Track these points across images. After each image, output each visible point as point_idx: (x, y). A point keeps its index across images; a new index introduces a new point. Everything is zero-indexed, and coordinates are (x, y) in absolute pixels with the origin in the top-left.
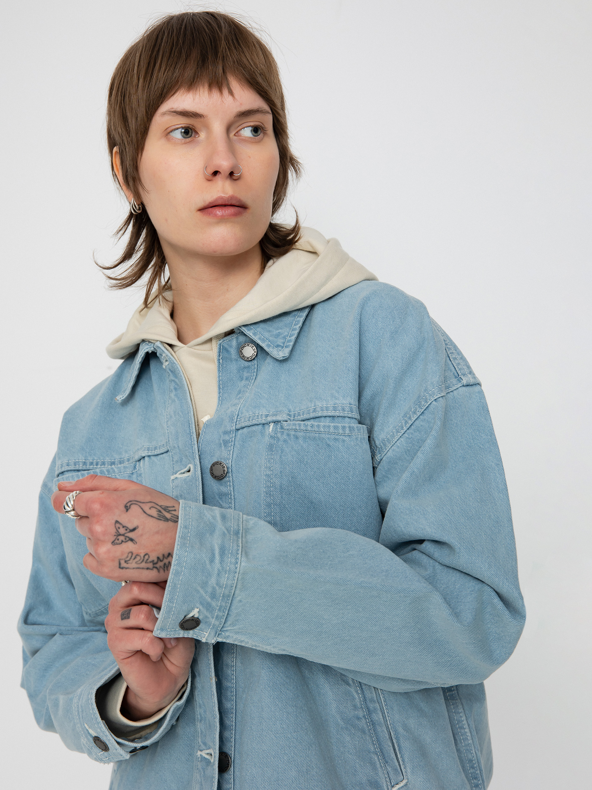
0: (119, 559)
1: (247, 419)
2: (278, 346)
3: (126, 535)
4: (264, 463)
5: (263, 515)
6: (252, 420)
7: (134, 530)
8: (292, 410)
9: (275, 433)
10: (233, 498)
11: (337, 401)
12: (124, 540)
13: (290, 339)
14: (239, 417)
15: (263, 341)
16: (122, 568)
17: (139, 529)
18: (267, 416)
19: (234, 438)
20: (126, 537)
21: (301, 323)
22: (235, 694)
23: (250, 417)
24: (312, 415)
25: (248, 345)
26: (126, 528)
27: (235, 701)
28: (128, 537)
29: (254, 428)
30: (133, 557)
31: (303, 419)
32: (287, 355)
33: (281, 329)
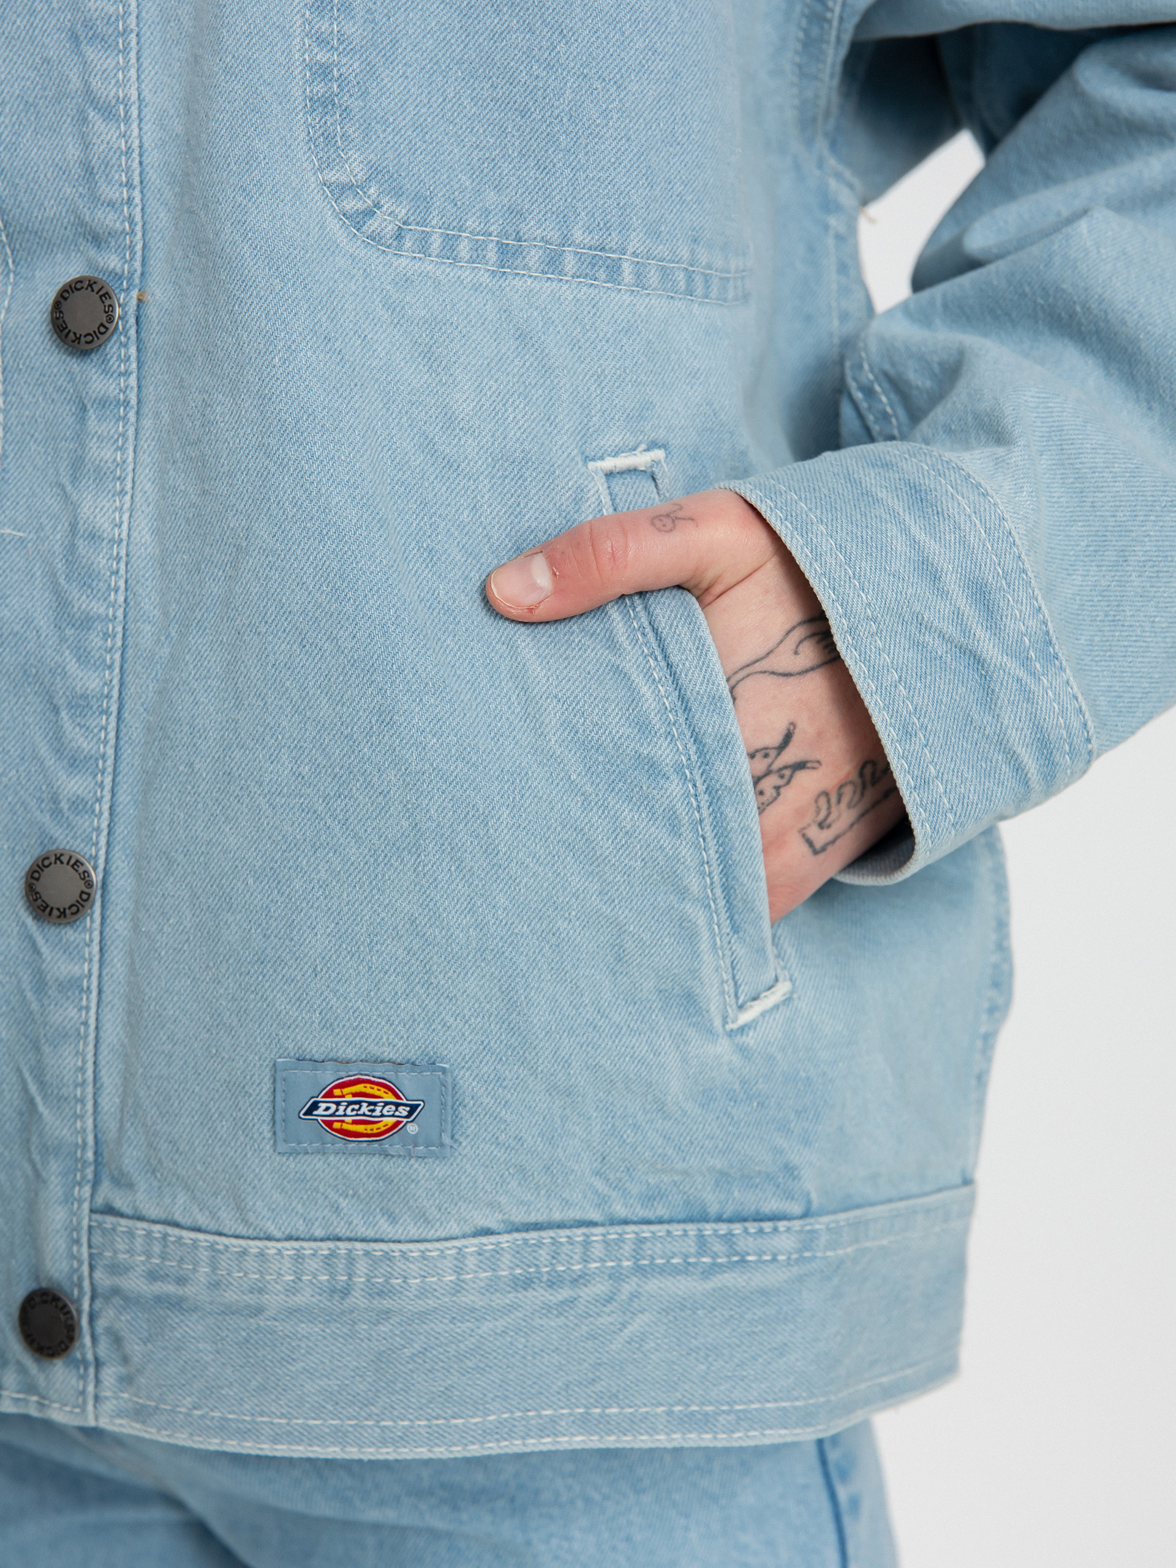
0: (800, 832)
3: (775, 766)
7: (788, 738)
12: (780, 782)
16: (824, 849)
17: (800, 726)
20: (781, 769)
22: (120, 644)
26: (763, 752)
27: (118, 670)
28: (786, 767)
30: (834, 800)
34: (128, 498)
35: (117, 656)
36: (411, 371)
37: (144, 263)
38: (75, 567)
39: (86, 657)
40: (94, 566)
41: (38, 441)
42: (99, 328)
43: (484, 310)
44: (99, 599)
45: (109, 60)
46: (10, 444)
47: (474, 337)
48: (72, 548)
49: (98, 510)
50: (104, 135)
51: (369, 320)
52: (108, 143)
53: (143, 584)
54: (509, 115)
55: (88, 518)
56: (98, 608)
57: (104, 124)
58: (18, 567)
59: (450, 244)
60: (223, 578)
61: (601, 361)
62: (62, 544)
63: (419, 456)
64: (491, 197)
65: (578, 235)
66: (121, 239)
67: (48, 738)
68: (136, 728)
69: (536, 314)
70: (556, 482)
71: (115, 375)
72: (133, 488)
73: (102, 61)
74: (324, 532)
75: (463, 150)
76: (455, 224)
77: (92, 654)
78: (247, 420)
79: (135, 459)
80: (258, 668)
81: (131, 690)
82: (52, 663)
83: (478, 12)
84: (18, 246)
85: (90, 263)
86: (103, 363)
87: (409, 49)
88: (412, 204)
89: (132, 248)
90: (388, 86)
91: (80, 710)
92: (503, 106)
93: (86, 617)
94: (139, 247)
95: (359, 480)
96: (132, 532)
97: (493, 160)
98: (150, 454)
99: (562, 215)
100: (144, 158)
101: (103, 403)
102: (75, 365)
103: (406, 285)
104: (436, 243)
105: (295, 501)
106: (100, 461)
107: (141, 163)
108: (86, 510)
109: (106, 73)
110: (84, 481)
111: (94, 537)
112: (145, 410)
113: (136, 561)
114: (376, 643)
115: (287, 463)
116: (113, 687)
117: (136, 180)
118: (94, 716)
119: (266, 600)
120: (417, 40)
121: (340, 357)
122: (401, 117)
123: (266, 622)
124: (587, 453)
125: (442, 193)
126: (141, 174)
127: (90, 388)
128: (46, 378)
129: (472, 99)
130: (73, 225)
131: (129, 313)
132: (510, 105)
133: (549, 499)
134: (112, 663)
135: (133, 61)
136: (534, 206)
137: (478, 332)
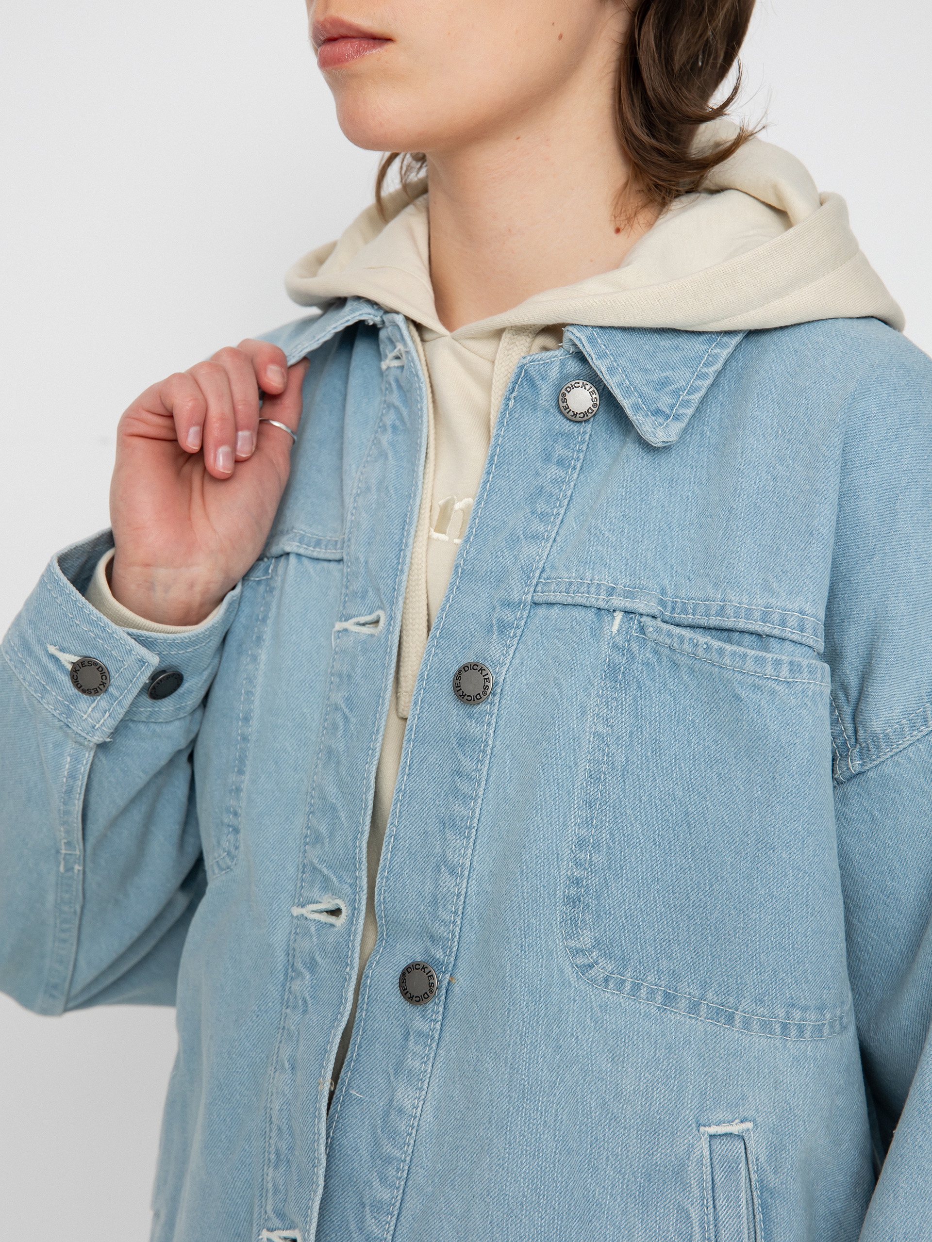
1: (563, 588)
2: (657, 412)
4: (595, 704)
5: (573, 820)
6: (574, 593)
8: (669, 591)
9: (625, 638)
10: (489, 751)
11: (773, 601)
13: (687, 398)
14: (544, 575)
15: (627, 393)
18: (611, 592)
19: (524, 620)
21: (721, 362)
22: (405, 1176)
23: (571, 584)
24: (714, 621)
25: (584, 385)
27: (401, 1191)
29: (576, 613)
31: (693, 622)
32: (675, 439)
33: (673, 369)
34: (424, 1092)
35: (403, 1183)
36: (602, 1059)
37: (456, 960)
38: (388, 1125)
39: (386, 1179)
40: (399, 1128)
41: (381, 1043)
42: (424, 995)
43: (650, 1029)
44: (398, 1148)
45: (458, 841)
46: (365, 1040)
47: (641, 1046)
48: (387, 1114)
49: (406, 1096)
50: (447, 883)
51: (581, 1027)
52: (449, 888)
53: (424, 1146)
54: (683, 917)
55: (400, 1099)
56: (397, 1153)
57: (449, 876)
58: (356, 1116)
59: (636, 987)
60: (470, 1161)
61: (716, 1069)
62: (383, 1109)
63: (599, 1110)
64: (664, 963)
65: (710, 995)
66: (446, 942)
67: (356, 1220)
68: (407, 1228)
69: (680, 1036)
70: (677, 1139)
71: (429, 1020)
72: (428, 1088)
73: (454, 841)
74: (536, 1154)
75: (653, 932)
76: (640, 977)
77: (389, 1178)
78: (501, 1079)
79: (432, 1071)
80: (481, 1221)
81: (407, 1205)
82: (366, 1178)
83: (674, 853)
84: (390, 928)
85: (427, 951)
86: (423, 1011)
87: (630, 870)
88: (617, 963)
89: (451, 948)
90: (614, 892)
91: (377, 1208)
92: (680, 911)
93: (389, 1157)
94: (455, 949)
95: (561, 1125)
96: (423, 1113)
97: (670, 941)
98: (441, 1071)
99: (704, 982)
100: (467, 900)
101: (420, 1034)
102: (407, 1006)
103: (606, 1009)
104: (628, 986)
105: (522, 1132)
106: (412, 1068)
107: (464, 902)
108: (399, 1095)
109: (456, 848)
110: (401, 1076)
111: (401, 1111)
112: (442, 1045)
113: (422, 1131)
114: (555, 1224)
115: (522, 1110)
116: (398, 1200)
117: (460, 912)
118: (384, 1214)
119: (493, 1184)
120: (636, 865)
121: (560, 1050)
122: (619, 911)
123: (491, 1197)
124: (700, 1122)
125: (636, 958)
126: (463, 908)
127: (414, 1024)
128: (391, 1009)
129: (663, 903)
130: (421, 926)
131: (443, 987)
132: (684, 912)
133: (672, 1148)
134: (399, 1187)
135: (471, 844)
136: (688, 974)
137: (644, 1043)
